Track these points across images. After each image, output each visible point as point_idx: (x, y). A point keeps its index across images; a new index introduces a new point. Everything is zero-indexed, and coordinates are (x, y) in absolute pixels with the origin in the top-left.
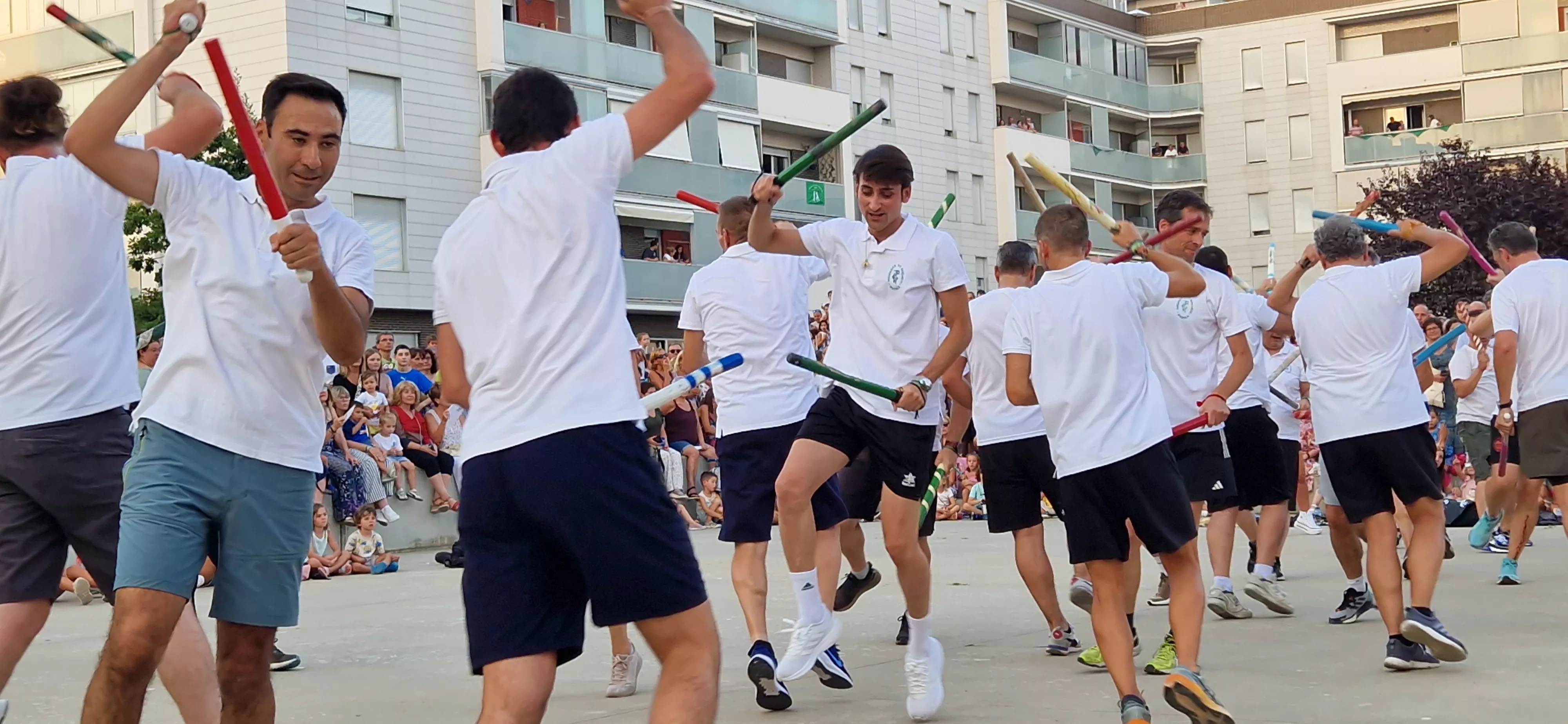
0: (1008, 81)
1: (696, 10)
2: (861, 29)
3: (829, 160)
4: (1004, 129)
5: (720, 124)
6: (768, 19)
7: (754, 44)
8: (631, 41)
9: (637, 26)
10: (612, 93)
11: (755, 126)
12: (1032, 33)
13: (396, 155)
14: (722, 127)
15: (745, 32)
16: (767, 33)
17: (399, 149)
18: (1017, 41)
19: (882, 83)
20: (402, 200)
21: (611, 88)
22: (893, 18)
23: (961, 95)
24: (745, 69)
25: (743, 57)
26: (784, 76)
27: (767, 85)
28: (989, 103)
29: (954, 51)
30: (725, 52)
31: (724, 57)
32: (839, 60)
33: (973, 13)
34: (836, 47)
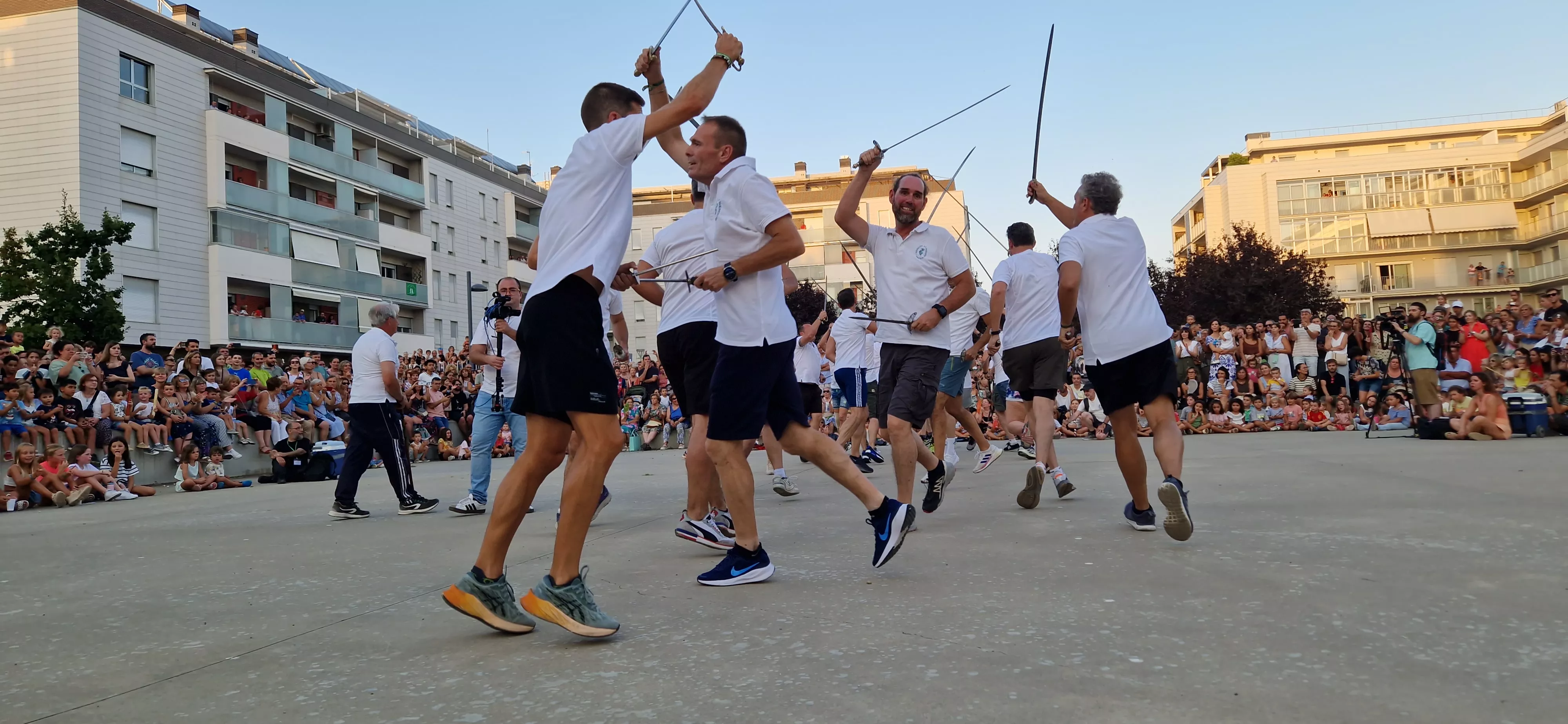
0: (515, 236)
1: (343, 183)
2: (437, 202)
3: (418, 272)
4: (513, 261)
5: (357, 248)
6: (384, 192)
7: (377, 205)
8: (304, 198)
9: (307, 190)
10: (292, 226)
11: (377, 251)
12: (527, 214)
13: (154, 254)
14: (358, 249)
15: (372, 198)
16: (385, 200)
17: (154, 250)
18: (519, 216)
19: (448, 233)
20: (157, 281)
21: (292, 223)
22: (455, 198)
23: (490, 242)
24: (371, 218)
25: (371, 212)
26: (393, 224)
27: (384, 228)
28: (505, 247)
29: (487, 219)
30: (359, 209)
31: (358, 212)
32: (425, 218)
33: (497, 200)
34: (423, 211)
